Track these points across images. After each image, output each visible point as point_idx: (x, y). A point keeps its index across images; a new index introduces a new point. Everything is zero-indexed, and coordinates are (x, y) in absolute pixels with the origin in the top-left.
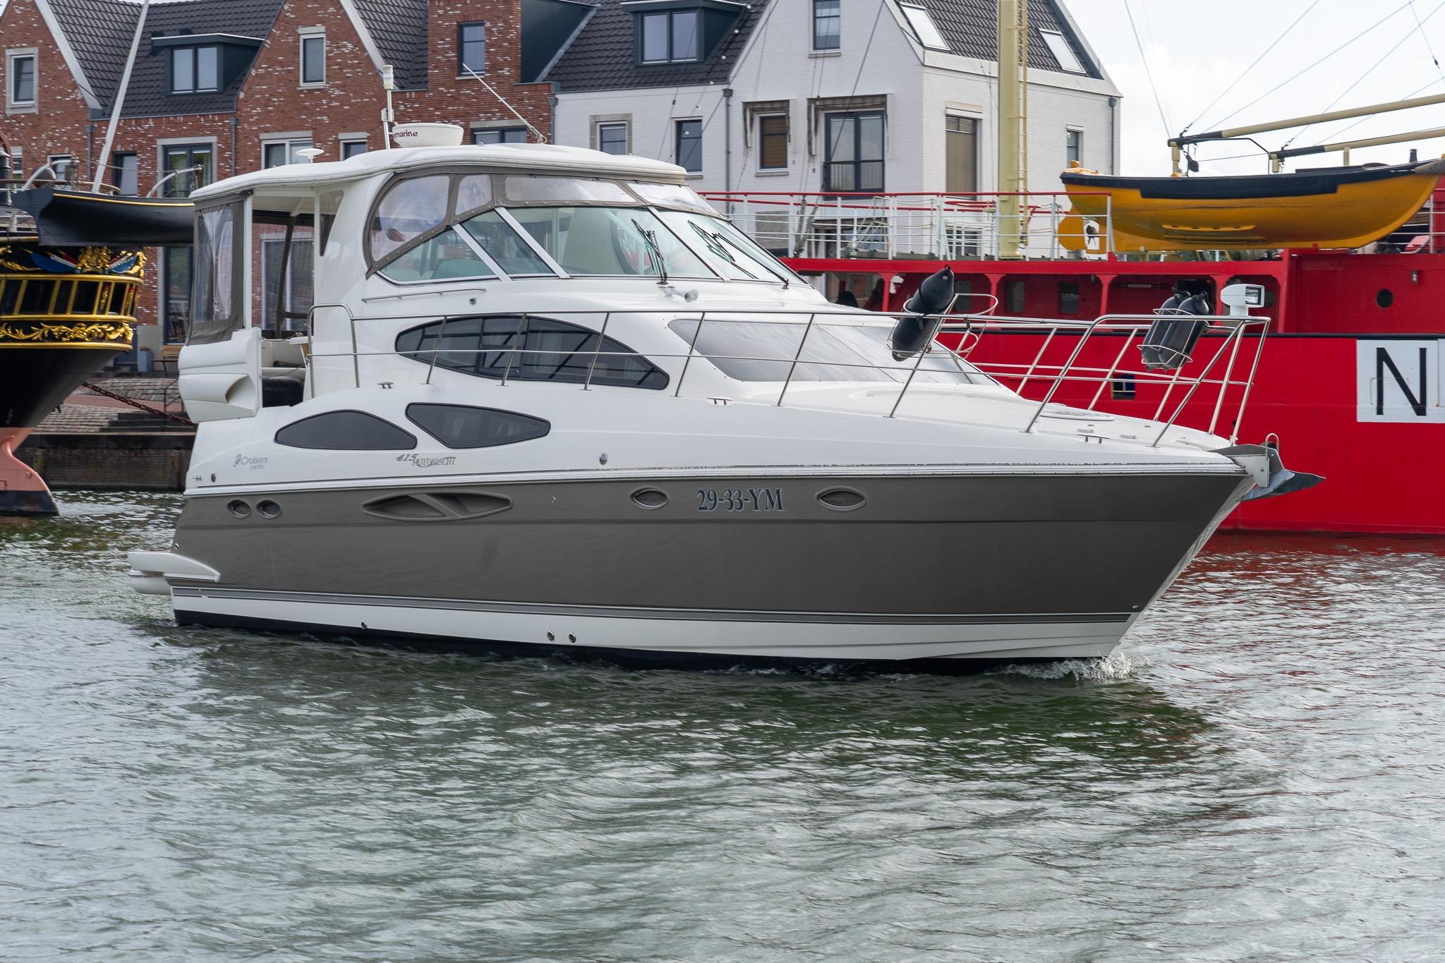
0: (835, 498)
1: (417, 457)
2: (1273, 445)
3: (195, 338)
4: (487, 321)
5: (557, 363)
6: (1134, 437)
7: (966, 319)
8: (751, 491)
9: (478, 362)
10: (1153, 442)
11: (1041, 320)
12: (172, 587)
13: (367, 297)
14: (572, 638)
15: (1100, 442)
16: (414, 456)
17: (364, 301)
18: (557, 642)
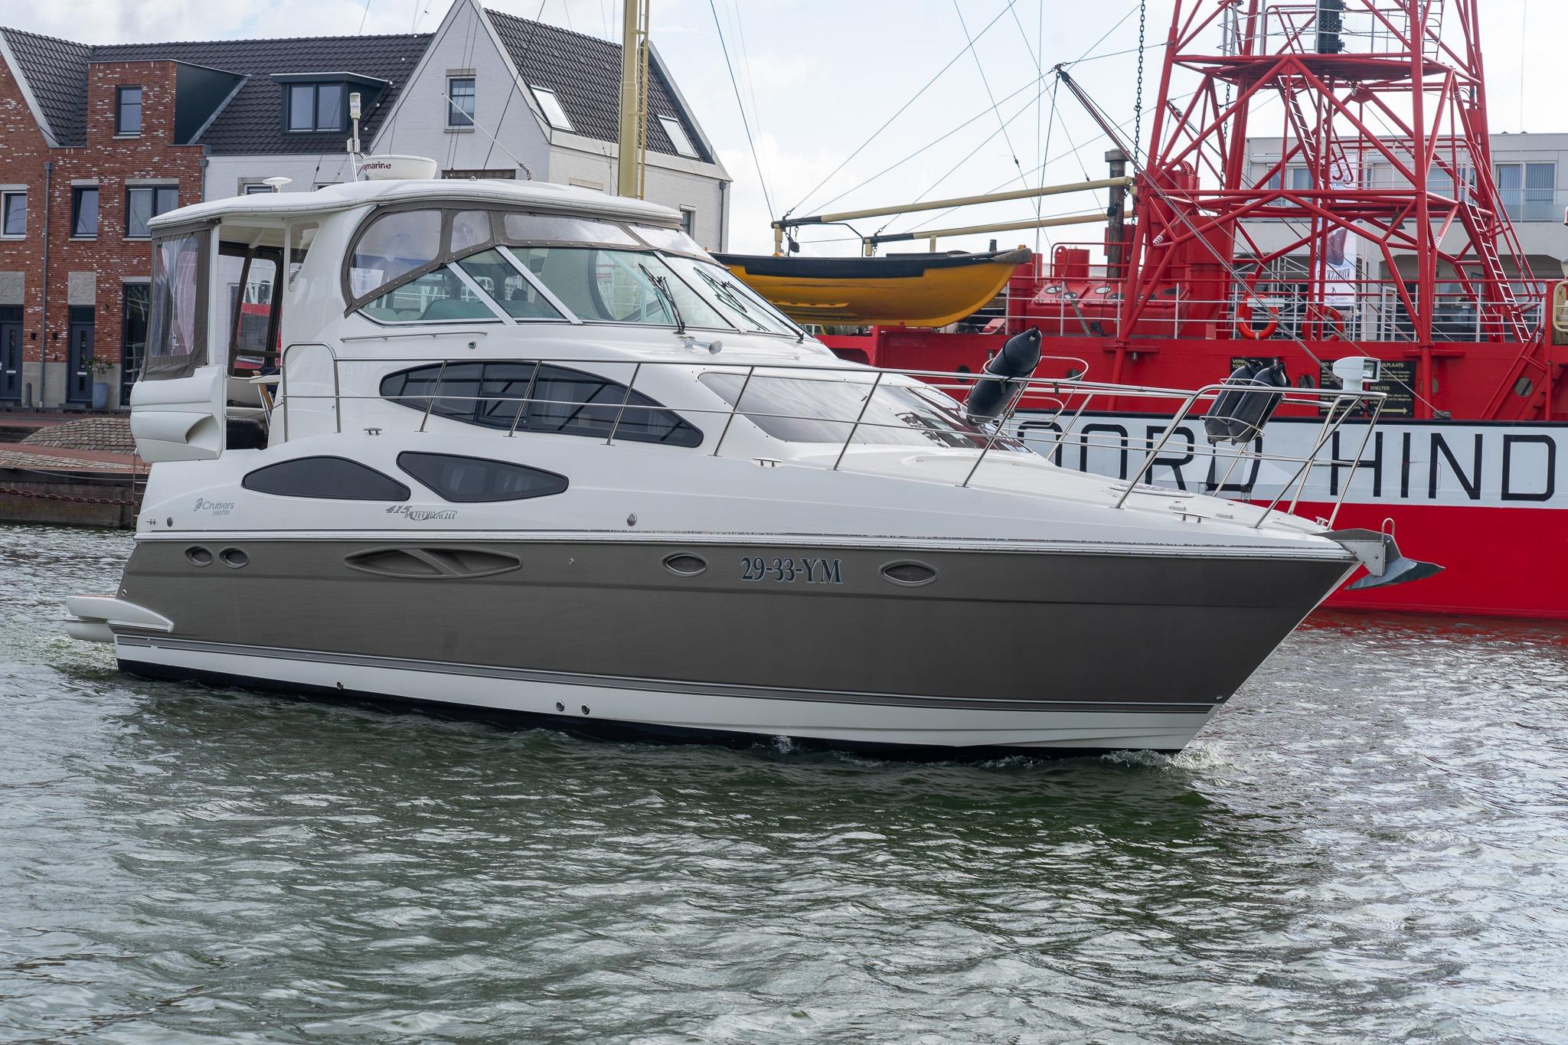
0: (902, 572)
1: (411, 510)
2: (1388, 529)
3: (150, 373)
4: (488, 367)
5: (569, 415)
6: (1231, 517)
7: (1055, 384)
8: (805, 561)
9: (477, 410)
10: (1255, 523)
11: (1139, 388)
12: (116, 636)
13: (345, 336)
14: (585, 709)
15: (1199, 521)
16: (407, 508)
17: (343, 340)
18: (566, 712)
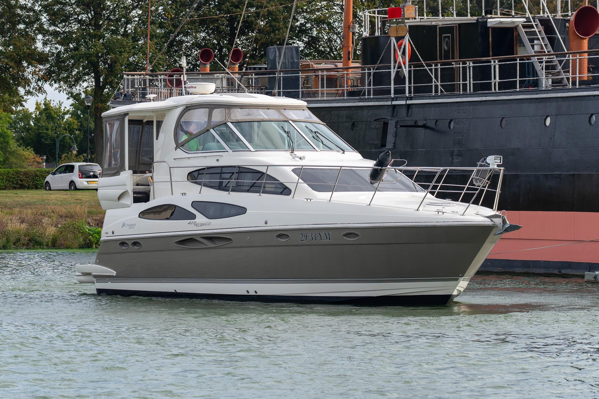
0: (349, 236)
3: (104, 175)
4: (223, 168)
5: (251, 185)
6: (457, 212)
8: (319, 233)
9: (220, 184)
10: (462, 213)
12: (95, 279)
13: (176, 158)
14: (256, 292)
15: (443, 214)
16: (195, 222)
18: (250, 294)
